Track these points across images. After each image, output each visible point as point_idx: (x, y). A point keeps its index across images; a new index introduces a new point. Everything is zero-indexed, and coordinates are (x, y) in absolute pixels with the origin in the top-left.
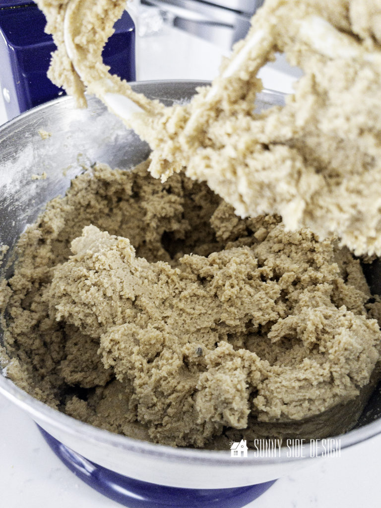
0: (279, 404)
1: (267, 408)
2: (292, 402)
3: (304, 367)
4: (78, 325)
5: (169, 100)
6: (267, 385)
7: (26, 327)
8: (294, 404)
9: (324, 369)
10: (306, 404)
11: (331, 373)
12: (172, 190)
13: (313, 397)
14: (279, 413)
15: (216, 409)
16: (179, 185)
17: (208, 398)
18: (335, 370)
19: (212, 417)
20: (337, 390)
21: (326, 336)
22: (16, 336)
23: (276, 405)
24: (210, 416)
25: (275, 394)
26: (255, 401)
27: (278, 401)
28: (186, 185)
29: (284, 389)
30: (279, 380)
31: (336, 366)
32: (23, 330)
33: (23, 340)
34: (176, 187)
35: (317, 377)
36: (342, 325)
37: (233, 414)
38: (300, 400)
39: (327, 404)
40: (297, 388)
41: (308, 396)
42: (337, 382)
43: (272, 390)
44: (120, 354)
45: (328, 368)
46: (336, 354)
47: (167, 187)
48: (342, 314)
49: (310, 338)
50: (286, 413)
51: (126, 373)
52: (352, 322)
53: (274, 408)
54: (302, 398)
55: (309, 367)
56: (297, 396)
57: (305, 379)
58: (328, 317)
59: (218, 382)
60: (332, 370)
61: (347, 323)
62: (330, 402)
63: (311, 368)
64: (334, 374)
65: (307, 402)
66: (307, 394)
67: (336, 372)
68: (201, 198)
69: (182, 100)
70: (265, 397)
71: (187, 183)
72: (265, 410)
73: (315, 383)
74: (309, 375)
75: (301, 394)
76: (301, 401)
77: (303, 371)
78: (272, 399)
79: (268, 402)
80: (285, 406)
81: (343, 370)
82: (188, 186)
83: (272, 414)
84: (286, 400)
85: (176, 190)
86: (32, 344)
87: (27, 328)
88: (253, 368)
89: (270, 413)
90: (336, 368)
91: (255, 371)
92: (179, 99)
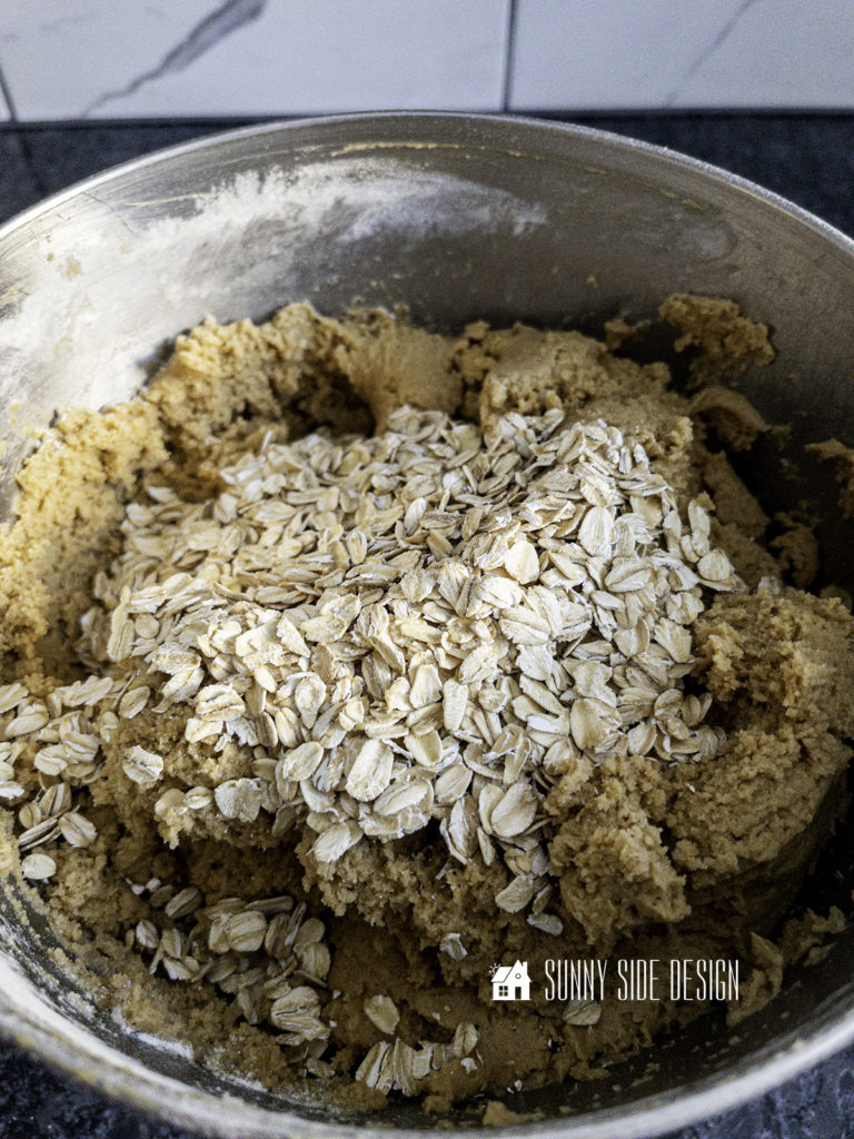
0: (728, 844)
1: (706, 859)
2: (748, 830)
3: (745, 750)
4: (223, 835)
5: (181, 198)
6: (685, 813)
7: (90, 884)
8: (755, 830)
9: (785, 740)
10: (778, 822)
11: (800, 741)
12: (252, 410)
13: (786, 803)
14: (734, 861)
15: (617, 903)
16: (267, 394)
17: (591, 889)
18: (805, 734)
19: (616, 921)
20: (820, 770)
21: (757, 668)
22: (76, 913)
23: (722, 849)
24: (610, 921)
25: (712, 828)
26: (677, 855)
27: (722, 838)
28: (281, 388)
29: (726, 811)
30: (707, 795)
31: (806, 725)
32: (89, 893)
33: (97, 914)
34: (263, 400)
35: (779, 761)
36: (780, 635)
37: (659, 898)
38: (762, 820)
39: (812, 804)
40: (750, 799)
41: (775, 803)
42: (816, 754)
43: (702, 822)
44: (359, 874)
45: (791, 737)
46: (799, 705)
47: (241, 407)
48: (768, 610)
49: (726, 685)
50: (747, 856)
51: (387, 904)
52: (797, 620)
53: (721, 857)
54: (765, 813)
55: (755, 748)
56: (756, 815)
57: (759, 775)
58: (741, 624)
59: (603, 848)
60: (801, 735)
61: (787, 628)
62: (815, 797)
63: (759, 747)
64: (807, 742)
65: (777, 818)
66: (771, 802)
67: (808, 737)
68: (323, 404)
69: (214, 188)
70: (692, 839)
71: (283, 381)
72: (705, 867)
73: (779, 775)
74: (762, 765)
75: (761, 807)
76: (766, 823)
77: (747, 760)
78: (708, 838)
79: (704, 848)
80: (739, 843)
81: (819, 727)
82: (290, 387)
83: (722, 869)
84: (739, 830)
85: (263, 407)
86: (118, 911)
87: (94, 883)
88: (647, 787)
89: (717, 868)
90: (807, 729)
91: (651, 791)
92: (206, 190)
